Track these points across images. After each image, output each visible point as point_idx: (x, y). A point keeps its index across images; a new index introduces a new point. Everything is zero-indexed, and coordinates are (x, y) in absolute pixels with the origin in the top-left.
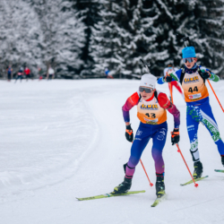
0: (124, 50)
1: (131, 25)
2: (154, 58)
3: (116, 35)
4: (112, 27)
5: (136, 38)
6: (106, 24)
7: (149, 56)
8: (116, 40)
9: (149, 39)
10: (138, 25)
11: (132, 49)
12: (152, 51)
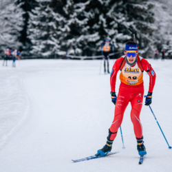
0: (59, 33)
1: (65, 10)
2: (86, 40)
3: (51, 19)
4: (48, 12)
5: (70, 22)
6: (43, 10)
7: (81, 38)
8: (51, 24)
9: (81, 23)
10: (71, 9)
11: (66, 31)
12: (85, 34)
